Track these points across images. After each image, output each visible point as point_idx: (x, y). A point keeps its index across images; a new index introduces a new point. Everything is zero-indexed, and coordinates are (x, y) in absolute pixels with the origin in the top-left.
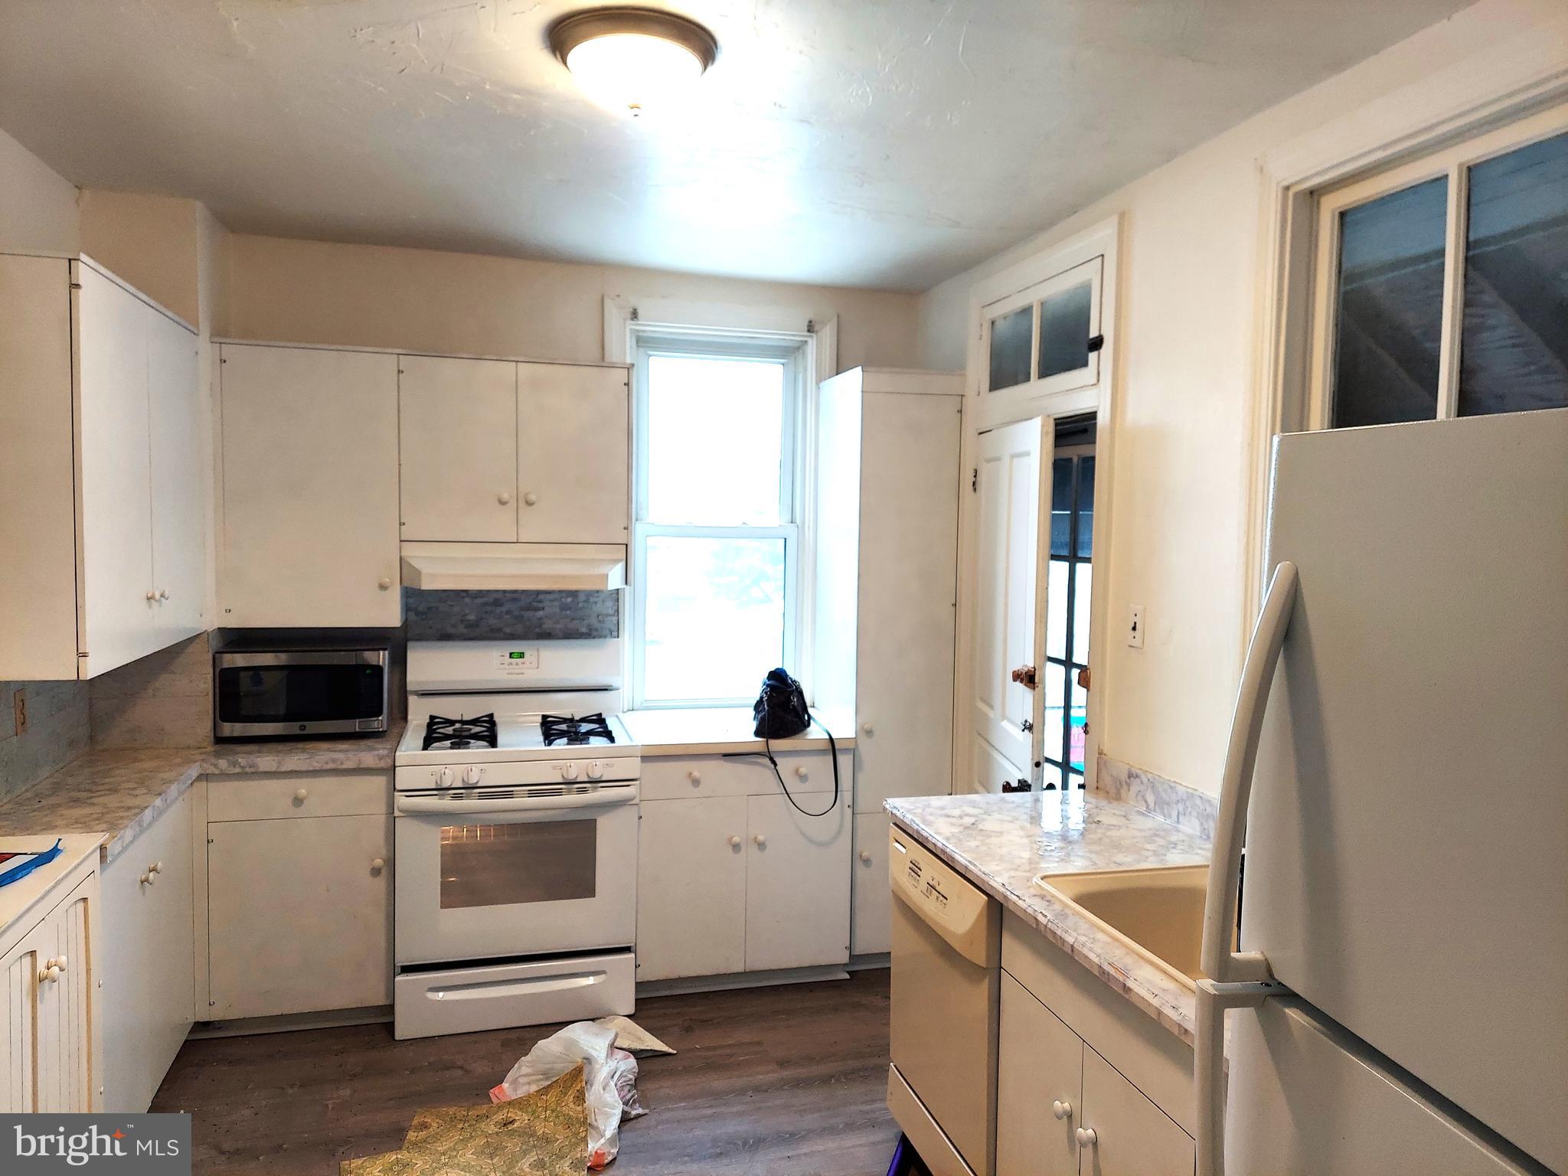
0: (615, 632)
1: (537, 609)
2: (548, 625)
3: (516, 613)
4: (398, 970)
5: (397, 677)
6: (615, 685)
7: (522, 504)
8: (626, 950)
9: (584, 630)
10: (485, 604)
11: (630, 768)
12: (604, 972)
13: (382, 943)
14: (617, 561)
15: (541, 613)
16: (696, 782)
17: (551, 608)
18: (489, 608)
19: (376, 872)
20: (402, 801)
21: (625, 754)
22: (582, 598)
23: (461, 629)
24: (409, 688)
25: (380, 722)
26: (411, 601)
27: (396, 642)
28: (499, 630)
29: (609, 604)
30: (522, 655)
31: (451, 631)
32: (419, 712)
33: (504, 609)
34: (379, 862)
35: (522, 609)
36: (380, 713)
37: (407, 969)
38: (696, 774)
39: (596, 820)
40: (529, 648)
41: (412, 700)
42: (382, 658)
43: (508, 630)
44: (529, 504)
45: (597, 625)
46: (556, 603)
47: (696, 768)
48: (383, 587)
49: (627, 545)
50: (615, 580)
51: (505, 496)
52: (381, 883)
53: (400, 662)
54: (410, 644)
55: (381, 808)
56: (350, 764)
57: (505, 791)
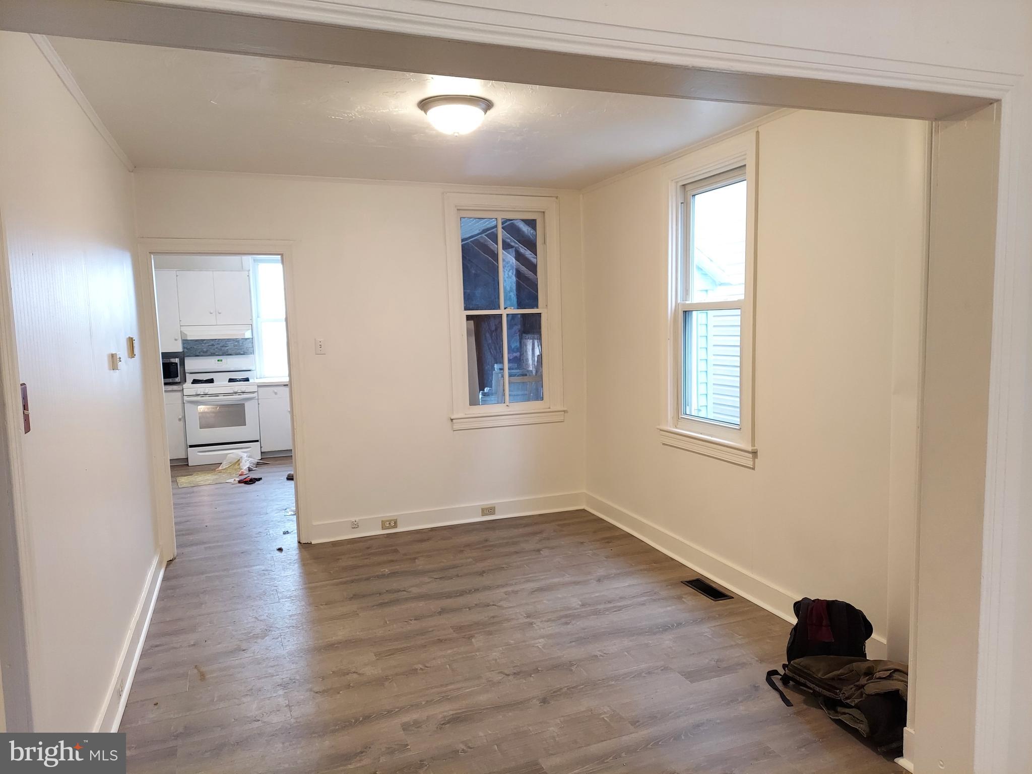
0: (253, 353)
1: (226, 347)
2: (230, 352)
3: (219, 348)
4: (188, 446)
5: (182, 369)
6: (253, 369)
7: (217, 313)
8: (257, 441)
9: (242, 353)
10: (209, 346)
11: (255, 389)
12: (250, 447)
13: (183, 439)
14: (248, 330)
15: (227, 348)
16: (276, 393)
17: (230, 345)
18: (210, 347)
19: (180, 420)
20: (185, 398)
21: (253, 384)
22: (241, 342)
23: (202, 354)
24: (186, 371)
25: (178, 380)
26: (185, 345)
27: (182, 356)
28: (214, 354)
29: (250, 344)
30: (221, 361)
31: (198, 354)
32: (190, 378)
33: (215, 347)
34: (180, 417)
35: (221, 347)
36: (178, 376)
37: (191, 446)
38: (276, 391)
39: (244, 404)
40: (223, 358)
41: (187, 375)
42: (177, 360)
43: (217, 353)
44: (220, 313)
45: (247, 351)
46: (232, 345)
47: (275, 389)
48: (176, 340)
49: (252, 325)
50: (248, 335)
51: (212, 311)
52: (182, 423)
53: (183, 363)
54: (185, 358)
55: (180, 402)
56: (171, 389)
57: (217, 395)
